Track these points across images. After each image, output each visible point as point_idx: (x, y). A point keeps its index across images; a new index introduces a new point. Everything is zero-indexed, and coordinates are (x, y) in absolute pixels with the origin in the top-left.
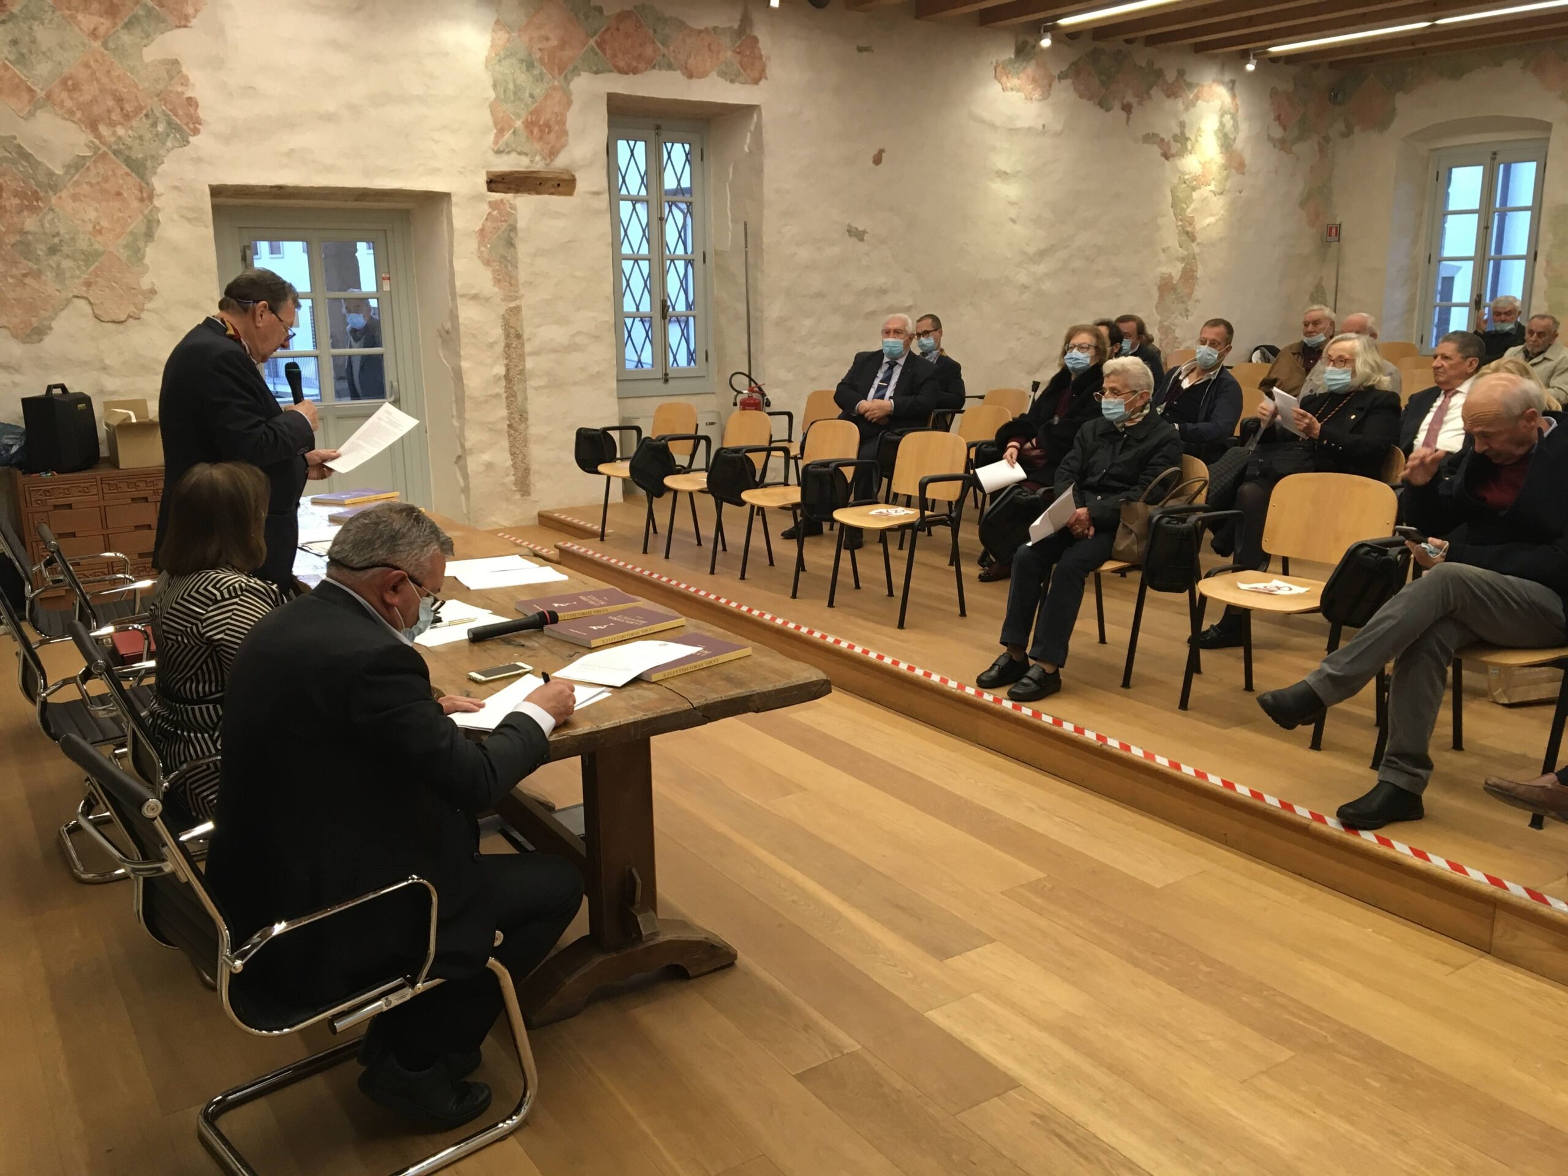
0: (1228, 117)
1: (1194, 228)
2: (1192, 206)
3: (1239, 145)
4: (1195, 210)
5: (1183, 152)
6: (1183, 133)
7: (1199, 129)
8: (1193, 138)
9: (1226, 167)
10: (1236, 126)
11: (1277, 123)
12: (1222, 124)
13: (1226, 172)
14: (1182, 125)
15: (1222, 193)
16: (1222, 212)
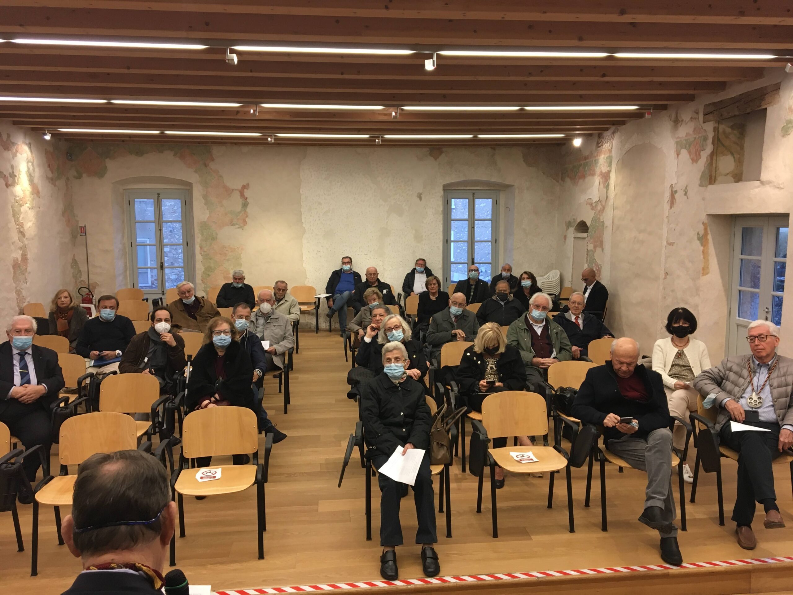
0: (30, 164)
1: (24, 229)
2: (22, 216)
3: (36, 180)
4: (23, 218)
5: (14, 184)
6: (13, 172)
7: (19, 170)
8: (17, 176)
9: (32, 193)
10: (34, 170)
11: (49, 169)
12: (29, 169)
13: (33, 196)
14: (12, 167)
15: (32, 209)
16: (34, 219)
